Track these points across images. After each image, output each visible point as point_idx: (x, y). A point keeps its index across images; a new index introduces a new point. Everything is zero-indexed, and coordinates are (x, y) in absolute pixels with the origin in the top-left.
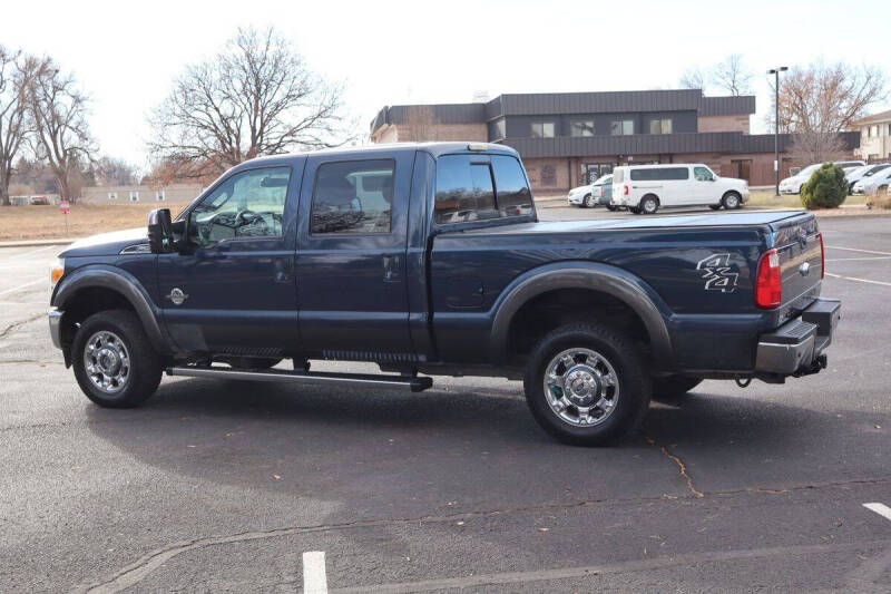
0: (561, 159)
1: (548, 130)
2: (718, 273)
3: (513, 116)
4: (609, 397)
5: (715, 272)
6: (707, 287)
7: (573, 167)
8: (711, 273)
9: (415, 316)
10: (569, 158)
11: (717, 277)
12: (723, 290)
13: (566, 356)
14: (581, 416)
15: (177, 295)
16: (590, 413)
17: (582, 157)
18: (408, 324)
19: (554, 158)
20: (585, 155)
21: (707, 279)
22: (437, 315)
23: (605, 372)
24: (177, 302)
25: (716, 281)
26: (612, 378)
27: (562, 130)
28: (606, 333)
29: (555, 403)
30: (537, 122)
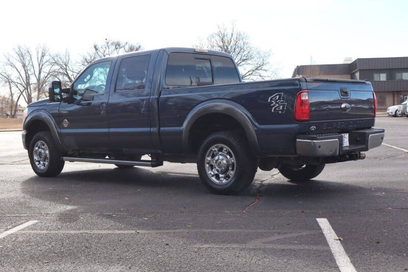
0: (389, 92)
1: (383, 77)
2: (278, 103)
3: (363, 70)
4: (232, 170)
5: (277, 103)
6: (273, 111)
7: (396, 96)
8: (275, 103)
9: (152, 129)
10: (393, 92)
11: (277, 105)
12: (280, 112)
13: (214, 148)
14: (221, 179)
15: (66, 123)
16: (225, 178)
17: (400, 91)
18: (150, 133)
19: (385, 92)
20: (402, 90)
21: (273, 106)
22: (161, 129)
23: (231, 156)
24: (65, 125)
25: (277, 107)
26: (233, 160)
27: (391, 77)
28: (230, 136)
29: (210, 172)
30: (377, 73)
